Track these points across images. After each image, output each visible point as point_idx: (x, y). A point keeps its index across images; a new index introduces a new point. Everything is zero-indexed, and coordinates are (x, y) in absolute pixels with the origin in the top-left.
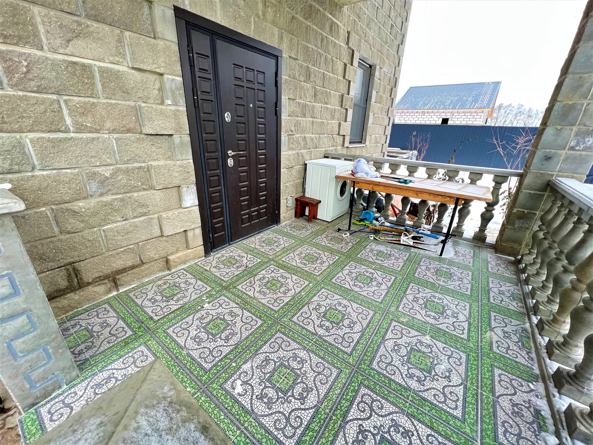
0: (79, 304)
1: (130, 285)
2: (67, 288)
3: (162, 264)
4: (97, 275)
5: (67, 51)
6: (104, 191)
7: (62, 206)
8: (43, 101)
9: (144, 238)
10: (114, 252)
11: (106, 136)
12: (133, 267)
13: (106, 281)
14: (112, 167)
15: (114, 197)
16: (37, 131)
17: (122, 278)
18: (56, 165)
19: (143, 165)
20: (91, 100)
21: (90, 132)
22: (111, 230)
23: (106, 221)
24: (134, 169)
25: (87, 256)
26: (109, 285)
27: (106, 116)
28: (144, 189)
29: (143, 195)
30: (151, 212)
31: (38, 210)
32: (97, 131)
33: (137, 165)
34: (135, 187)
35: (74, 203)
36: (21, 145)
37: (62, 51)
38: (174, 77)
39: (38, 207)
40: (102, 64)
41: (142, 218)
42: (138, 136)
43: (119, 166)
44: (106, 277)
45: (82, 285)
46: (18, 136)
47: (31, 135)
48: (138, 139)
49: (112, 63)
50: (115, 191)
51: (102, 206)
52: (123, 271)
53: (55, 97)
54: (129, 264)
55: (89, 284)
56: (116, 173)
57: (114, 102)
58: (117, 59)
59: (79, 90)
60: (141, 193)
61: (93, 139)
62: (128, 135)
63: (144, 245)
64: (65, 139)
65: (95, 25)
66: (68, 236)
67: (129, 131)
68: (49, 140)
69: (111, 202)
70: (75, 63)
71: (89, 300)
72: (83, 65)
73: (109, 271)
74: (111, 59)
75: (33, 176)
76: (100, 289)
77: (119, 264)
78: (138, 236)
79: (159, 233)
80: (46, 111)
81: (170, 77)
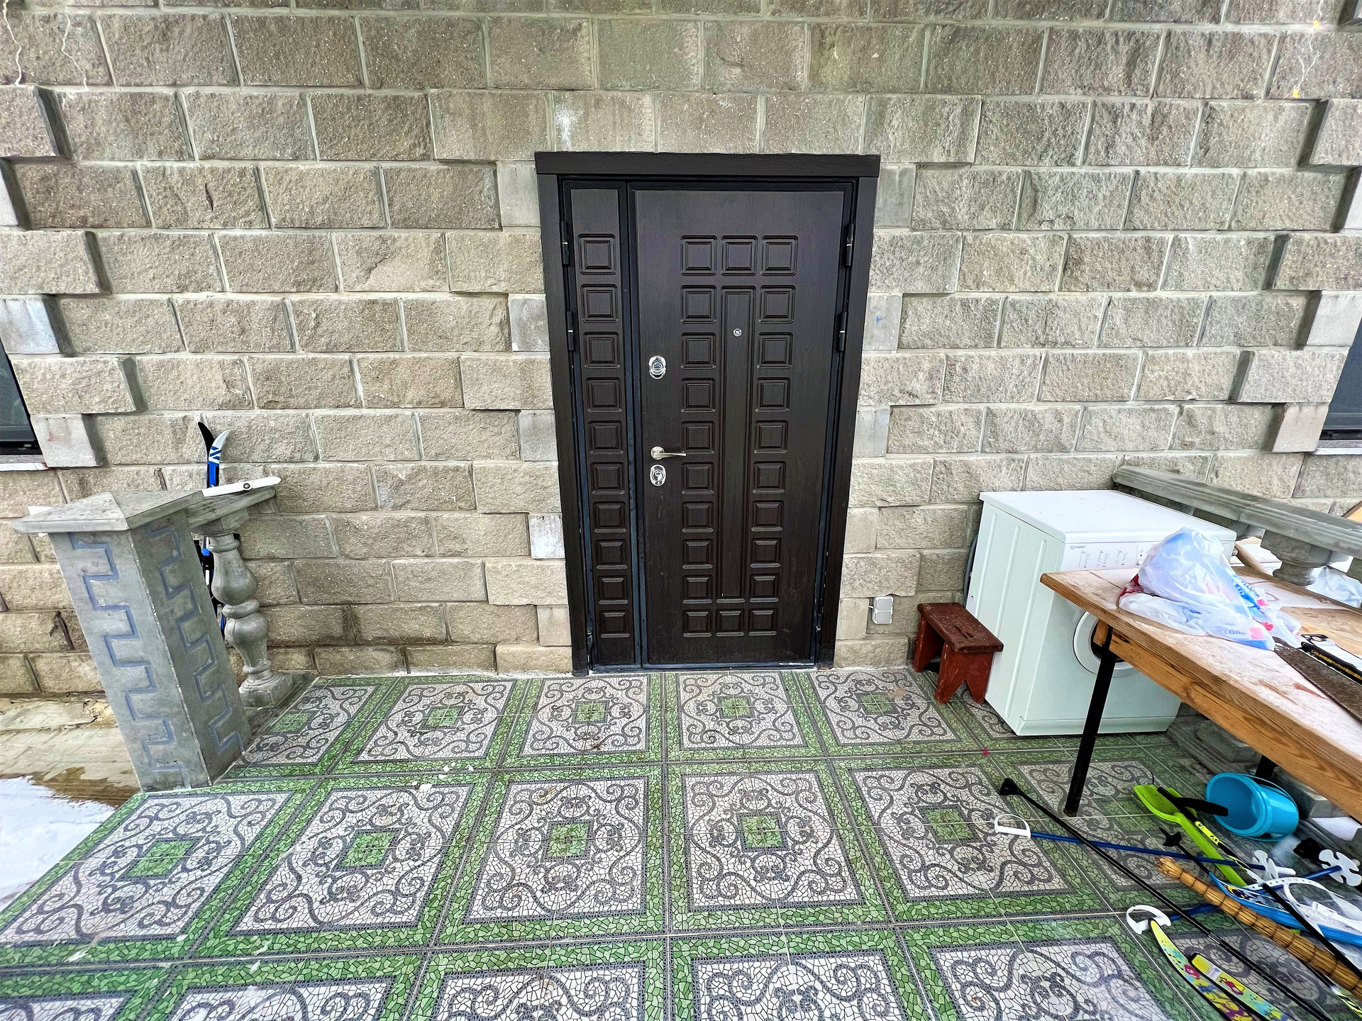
0: (353, 668)
1: (428, 671)
2: (341, 638)
3: (485, 654)
4: (379, 633)
5: (366, 287)
6: (399, 501)
7: (343, 515)
8: (334, 363)
9: (456, 596)
10: (407, 606)
11: (409, 413)
12: (433, 641)
13: (392, 648)
14: (412, 465)
15: (413, 514)
16: (325, 406)
17: (418, 654)
18: (342, 456)
19: (462, 464)
20: (392, 356)
21: (386, 407)
22: (404, 567)
23: (396, 551)
24: (446, 470)
25: (369, 598)
26: (396, 657)
27: (409, 380)
28: (460, 508)
29: (457, 520)
30: (470, 553)
31: (316, 517)
32: (395, 405)
33: (452, 464)
34: (445, 502)
35: (357, 515)
36: (305, 426)
37: (358, 288)
38: (528, 296)
39: (318, 512)
40: (411, 296)
41: (455, 560)
42: (457, 412)
43: (423, 463)
44: (392, 642)
45: (358, 642)
46: (303, 413)
47: (318, 412)
48: (456, 418)
49: (425, 291)
50: (415, 505)
51: (394, 527)
52: (419, 641)
53: (347, 356)
54: (428, 633)
55: (368, 644)
56: (417, 474)
57: (426, 355)
58: (431, 282)
59: (376, 342)
60: (456, 515)
61: (390, 418)
62: (442, 410)
63: (453, 609)
64: (354, 418)
65: (404, 234)
66: (348, 562)
67: (443, 404)
68: (335, 419)
69: (406, 521)
70: (374, 302)
71: (367, 668)
72: (385, 304)
73: (397, 634)
74: (423, 284)
75: (314, 469)
76: (383, 657)
77: (412, 627)
78: (445, 590)
79: (481, 596)
80: (334, 377)
81: (519, 297)
